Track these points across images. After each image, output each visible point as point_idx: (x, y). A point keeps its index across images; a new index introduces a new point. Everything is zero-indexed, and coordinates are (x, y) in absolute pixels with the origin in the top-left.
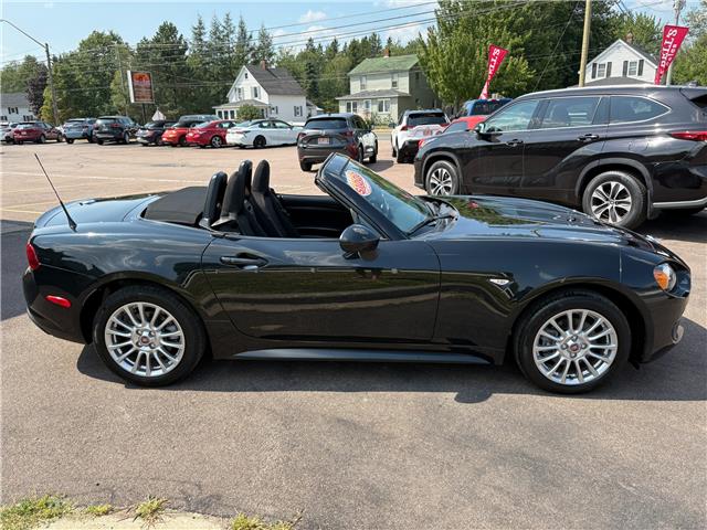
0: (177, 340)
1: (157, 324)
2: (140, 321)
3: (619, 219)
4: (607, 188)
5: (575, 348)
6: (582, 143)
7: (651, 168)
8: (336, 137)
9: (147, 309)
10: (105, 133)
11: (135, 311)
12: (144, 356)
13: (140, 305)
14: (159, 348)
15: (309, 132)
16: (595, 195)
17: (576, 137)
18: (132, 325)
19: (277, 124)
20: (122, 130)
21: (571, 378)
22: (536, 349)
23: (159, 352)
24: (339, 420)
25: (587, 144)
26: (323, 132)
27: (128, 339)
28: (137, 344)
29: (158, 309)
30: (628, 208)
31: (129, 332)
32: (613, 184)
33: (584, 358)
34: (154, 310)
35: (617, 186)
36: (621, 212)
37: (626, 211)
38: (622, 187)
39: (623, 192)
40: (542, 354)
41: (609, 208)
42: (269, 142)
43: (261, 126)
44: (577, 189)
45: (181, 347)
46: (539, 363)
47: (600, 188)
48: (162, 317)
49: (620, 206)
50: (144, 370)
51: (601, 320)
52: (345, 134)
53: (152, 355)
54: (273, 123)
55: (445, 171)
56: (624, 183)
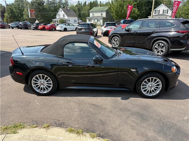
0: (51, 84)
1: (45, 80)
2: (41, 79)
3: (162, 53)
4: (159, 45)
5: (151, 87)
6: (153, 33)
7: (170, 40)
8: (87, 29)
9: (42, 76)
10: (22, 26)
11: (40, 76)
12: (42, 88)
13: (41, 75)
14: (46, 86)
15: (79, 27)
16: (156, 47)
17: (151, 31)
18: (39, 80)
19: (70, 25)
20: (27, 25)
21: (150, 94)
22: (142, 87)
23: (46, 87)
24: (93, 104)
25: (154, 33)
26: (83, 28)
27: (38, 84)
28: (40, 85)
29: (46, 76)
30: (164, 50)
31: (38, 82)
32: (160, 44)
33: (153, 89)
34: (44, 76)
35: (161, 45)
36: (162, 51)
37: (163, 51)
38: (163, 45)
39: (163, 46)
40: (143, 88)
41: (159, 50)
42: (68, 30)
43: (66, 25)
44: (151, 45)
45: (52, 85)
46: (142, 90)
47: (157, 45)
48: (47, 78)
49: (162, 50)
50: (42, 92)
51: (158, 80)
52: (89, 28)
53: (44, 88)
54: (69, 25)
55: (116, 39)
56: (163, 44)
